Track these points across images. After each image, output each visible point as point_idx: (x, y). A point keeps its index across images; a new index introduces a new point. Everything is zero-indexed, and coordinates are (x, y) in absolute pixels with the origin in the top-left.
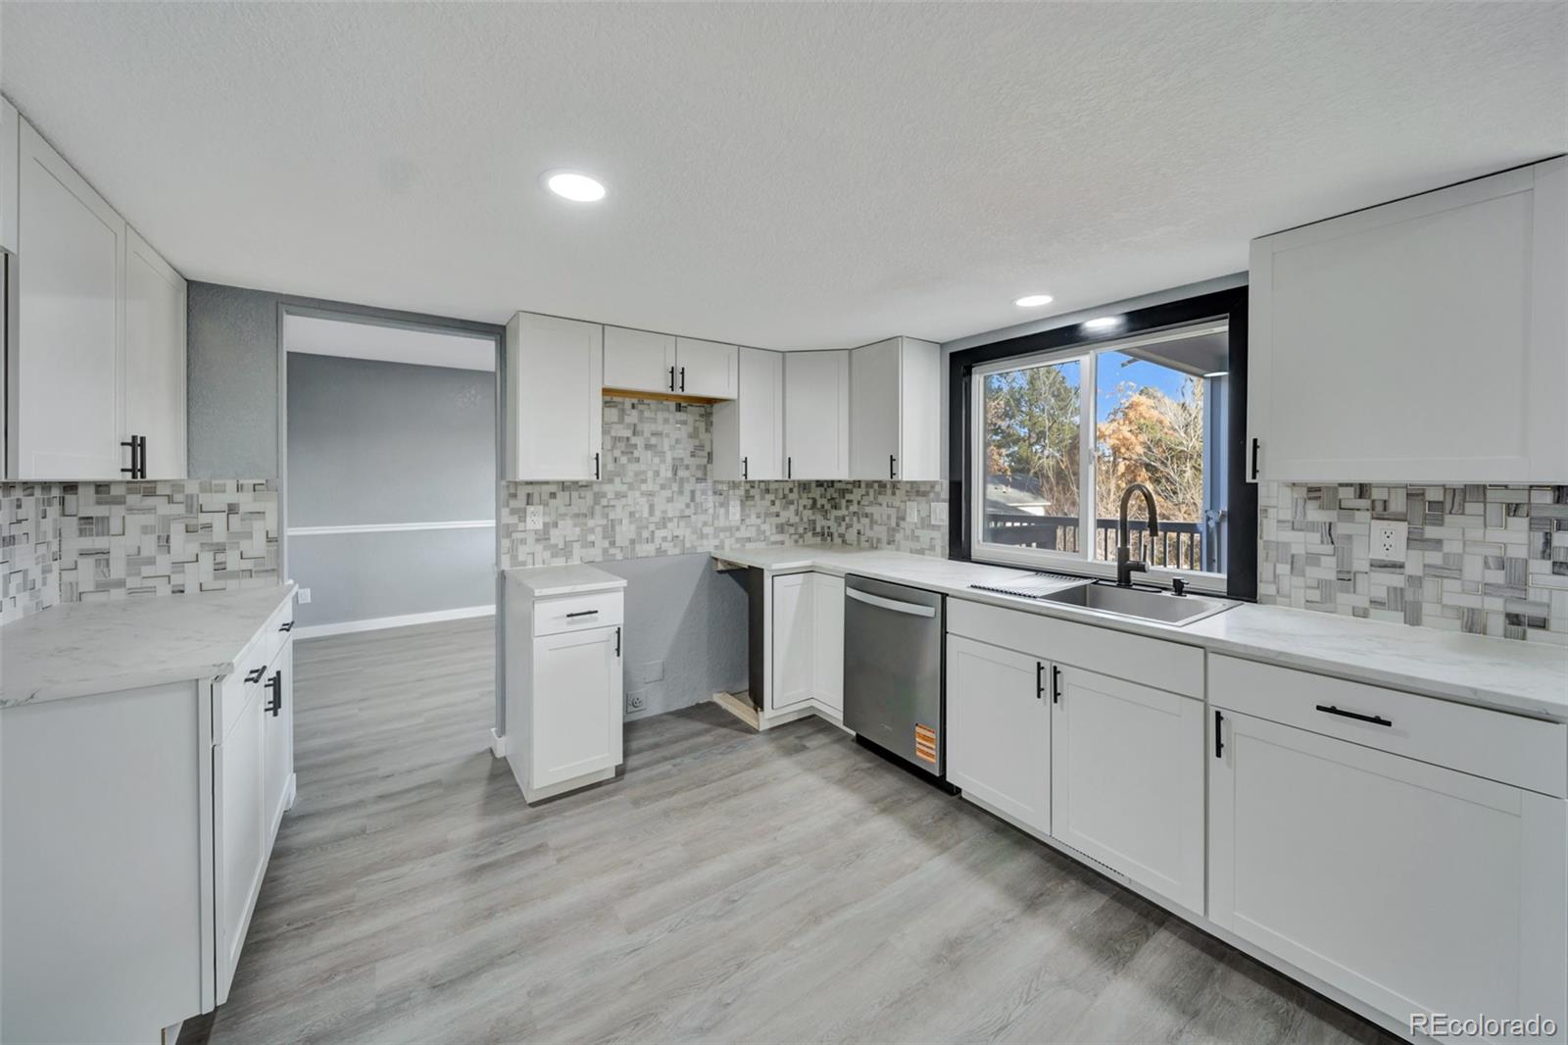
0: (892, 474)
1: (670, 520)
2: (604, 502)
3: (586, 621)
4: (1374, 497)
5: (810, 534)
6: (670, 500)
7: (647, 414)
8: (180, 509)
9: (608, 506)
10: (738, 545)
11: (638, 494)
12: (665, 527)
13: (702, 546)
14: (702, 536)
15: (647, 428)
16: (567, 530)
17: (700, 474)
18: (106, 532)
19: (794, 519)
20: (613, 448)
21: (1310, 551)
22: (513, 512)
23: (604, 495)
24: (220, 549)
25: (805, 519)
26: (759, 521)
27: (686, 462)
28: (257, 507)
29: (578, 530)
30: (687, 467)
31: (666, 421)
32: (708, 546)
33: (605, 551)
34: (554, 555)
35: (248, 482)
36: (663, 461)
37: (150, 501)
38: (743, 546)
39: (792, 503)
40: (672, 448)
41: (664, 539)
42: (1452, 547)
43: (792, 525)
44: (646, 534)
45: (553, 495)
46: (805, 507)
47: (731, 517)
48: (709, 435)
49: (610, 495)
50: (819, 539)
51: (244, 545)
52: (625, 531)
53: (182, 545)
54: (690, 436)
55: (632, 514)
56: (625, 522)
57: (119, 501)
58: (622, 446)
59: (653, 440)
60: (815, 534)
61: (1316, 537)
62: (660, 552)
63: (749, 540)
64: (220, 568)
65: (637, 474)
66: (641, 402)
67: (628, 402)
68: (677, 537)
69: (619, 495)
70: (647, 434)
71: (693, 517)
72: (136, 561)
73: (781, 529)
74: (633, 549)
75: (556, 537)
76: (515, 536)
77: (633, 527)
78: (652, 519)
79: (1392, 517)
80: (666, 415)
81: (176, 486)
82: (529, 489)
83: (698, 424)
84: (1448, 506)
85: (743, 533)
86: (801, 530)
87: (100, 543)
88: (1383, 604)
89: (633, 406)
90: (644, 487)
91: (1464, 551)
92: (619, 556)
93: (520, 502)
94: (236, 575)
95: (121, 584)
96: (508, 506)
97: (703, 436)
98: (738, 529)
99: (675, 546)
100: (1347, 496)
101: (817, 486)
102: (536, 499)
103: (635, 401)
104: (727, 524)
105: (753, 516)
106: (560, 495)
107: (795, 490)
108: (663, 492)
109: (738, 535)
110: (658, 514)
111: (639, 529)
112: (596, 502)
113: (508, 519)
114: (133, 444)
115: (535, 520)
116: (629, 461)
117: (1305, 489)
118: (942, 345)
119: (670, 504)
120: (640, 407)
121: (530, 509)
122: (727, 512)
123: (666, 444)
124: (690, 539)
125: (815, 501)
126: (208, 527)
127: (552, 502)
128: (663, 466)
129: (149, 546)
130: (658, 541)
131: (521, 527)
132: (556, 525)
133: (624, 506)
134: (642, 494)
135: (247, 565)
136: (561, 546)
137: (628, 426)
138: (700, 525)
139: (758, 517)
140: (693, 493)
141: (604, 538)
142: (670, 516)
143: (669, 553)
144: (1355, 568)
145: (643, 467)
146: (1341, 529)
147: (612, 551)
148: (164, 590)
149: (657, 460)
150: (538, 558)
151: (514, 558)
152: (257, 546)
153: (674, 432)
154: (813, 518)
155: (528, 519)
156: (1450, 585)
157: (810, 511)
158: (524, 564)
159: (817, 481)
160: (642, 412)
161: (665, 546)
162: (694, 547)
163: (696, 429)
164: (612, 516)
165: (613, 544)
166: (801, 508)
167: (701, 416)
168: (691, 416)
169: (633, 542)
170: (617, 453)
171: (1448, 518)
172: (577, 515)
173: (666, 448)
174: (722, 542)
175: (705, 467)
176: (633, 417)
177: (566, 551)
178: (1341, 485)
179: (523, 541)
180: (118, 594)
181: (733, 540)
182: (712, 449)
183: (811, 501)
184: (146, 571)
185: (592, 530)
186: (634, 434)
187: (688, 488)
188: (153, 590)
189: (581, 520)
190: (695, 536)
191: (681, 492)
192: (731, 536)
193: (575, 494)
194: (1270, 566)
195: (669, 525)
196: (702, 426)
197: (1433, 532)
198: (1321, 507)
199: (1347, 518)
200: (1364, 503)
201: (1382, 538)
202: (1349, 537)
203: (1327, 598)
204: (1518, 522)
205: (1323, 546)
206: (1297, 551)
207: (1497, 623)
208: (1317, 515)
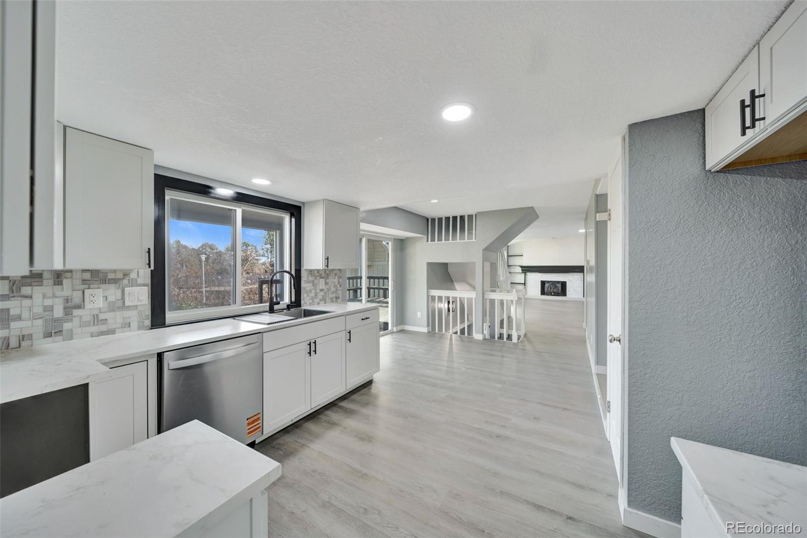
21: (310, 289)
42: (330, 284)
61: (311, 284)
79: (322, 278)
88: (321, 300)
100: (316, 272)
117: (309, 271)
144: (317, 292)
146: (315, 282)
197: (327, 281)
198: (311, 276)
199: (316, 279)
200: (318, 274)
201: (321, 284)
202: (316, 284)
203: (313, 301)
204: (336, 277)
205: (313, 288)
206: (308, 289)
207: (334, 299)
208: (311, 278)
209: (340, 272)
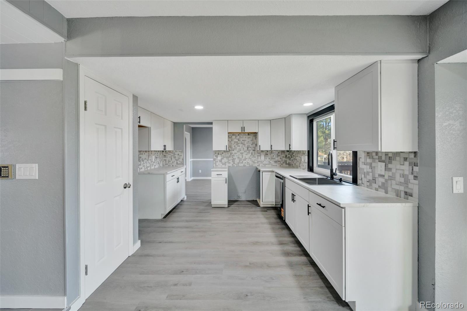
0: (290, 149)
1: (247, 159)
2: (232, 155)
3: (220, 176)
4: (379, 155)
5: (285, 164)
6: (247, 155)
7: (241, 136)
8: (173, 154)
9: (233, 156)
10: (264, 165)
11: (239, 153)
12: (245, 160)
13: (254, 165)
14: (254, 163)
15: (241, 139)
16: (225, 160)
17: (254, 149)
18: (166, 157)
19: (280, 160)
20: (234, 143)
21: (368, 171)
22: (216, 156)
23: (232, 153)
24: (177, 160)
25: (283, 160)
26: (269, 160)
27: (250, 146)
28: (181, 154)
29: (227, 160)
30: (251, 147)
31: (246, 138)
32: (256, 165)
33: (232, 164)
34: (223, 165)
35: (180, 151)
36: (245, 146)
37: (170, 153)
38: (265, 166)
39: (279, 156)
40: (247, 143)
41: (245, 163)
42: (394, 170)
43: (279, 161)
44: (241, 162)
45: (223, 153)
46: (283, 157)
47: (262, 159)
48: (256, 140)
49: (234, 153)
50: (288, 165)
51: (180, 160)
52: (237, 161)
53: (173, 160)
54: (251, 141)
55: (238, 157)
56: (237, 159)
57: (167, 153)
58: (236, 143)
59: (243, 142)
60: (286, 164)
61: (368, 167)
62: (244, 166)
63: (266, 164)
64: (177, 163)
65: (239, 149)
66: (240, 134)
67: (237, 134)
68: (248, 162)
69: (235, 153)
70: (241, 140)
71: (252, 159)
72: (169, 161)
73: (276, 162)
74: (238, 165)
75: (223, 161)
76: (216, 161)
77: (238, 160)
78: (242, 158)
79: (382, 161)
80: (246, 136)
81: (173, 151)
82: (218, 152)
83: (253, 138)
84: (393, 158)
85: (265, 163)
86: (282, 163)
87: (165, 159)
88: (380, 187)
89: (238, 135)
90: (241, 152)
91: (396, 172)
92: (235, 166)
93: (217, 154)
94: (178, 164)
95: (167, 164)
96: (215, 155)
97: (254, 140)
98: (263, 162)
99: (248, 165)
100: (374, 154)
101: (287, 152)
102: (219, 153)
103: (239, 134)
104: (261, 160)
105: (268, 159)
106: (224, 153)
107: (280, 153)
108: (245, 153)
109: (263, 163)
110: (244, 157)
111: (240, 161)
112: (231, 155)
113: (215, 157)
114: (164, 146)
115: (219, 158)
116: (238, 146)
117: (366, 153)
118: (307, 114)
119: (247, 156)
120: (240, 135)
121: (218, 156)
122: (261, 158)
123: (245, 143)
124: (251, 163)
125: (286, 156)
126: (176, 157)
127: (222, 154)
128: (245, 147)
129: (170, 160)
130: (244, 163)
131: (217, 159)
132: (223, 159)
133: (236, 156)
134: (240, 153)
135: (180, 163)
136: (224, 163)
137: (237, 139)
138: (254, 160)
139: (269, 159)
140: (252, 153)
141: (232, 162)
142: (247, 158)
143: (246, 166)
144: (376, 177)
145: (241, 147)
146: (373, 165)
147: (234, 165)
148: (171, 166)
149: (243, 146)
150: (220, 165)
151: (216, 164)
152: (181, 160)
153: (248, 140)
154: (286, 160)
155: (218, 158)
156: (393, 182)
157: (285, 158)
158: (217, 166)
159: (287, 151)
160: (240, 136)
161: (245, 164)
162: (252, 165)
163: (253, 139)
164: (234, 157)
165: (234, 163)
166: (282, 157)
167: (254, 136)
168: (251, 136)
169: (238, 163)
170: (235, 145)
171: (393, 162)
172: (227, 157)
173: (246, 143)
174: (259, 164)
175: (255, 147)
176: (238, 137)
177: (225, 164)
178: (373, 152)
179: (217, 162)
180: (167, 166)
181: (262, 164)
182: (257, 143)
183: (285, 156)
184: (170, 163)
185: (230, 160)
186: (238, 141)
187: (251, 152)
188: (170, 165)
189: (228, 158)
190: (252, 163)
191: (249, 153)
192: (262, 163)
193: (227, 153)
194: (360, 175)
195: (246, 160)
196: (254, 138)
197: (390, 166)
198: (369, 158)
199: (374, 161)
200: (377, 157)
201: (380, 167)
202: (374, 167)
203: (371, 185)
204: (407, 163)
205: (370, 170)
206: (365, 171)
207: (403, 194)
208: (369, 161)
209: (415, 156)
